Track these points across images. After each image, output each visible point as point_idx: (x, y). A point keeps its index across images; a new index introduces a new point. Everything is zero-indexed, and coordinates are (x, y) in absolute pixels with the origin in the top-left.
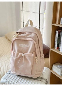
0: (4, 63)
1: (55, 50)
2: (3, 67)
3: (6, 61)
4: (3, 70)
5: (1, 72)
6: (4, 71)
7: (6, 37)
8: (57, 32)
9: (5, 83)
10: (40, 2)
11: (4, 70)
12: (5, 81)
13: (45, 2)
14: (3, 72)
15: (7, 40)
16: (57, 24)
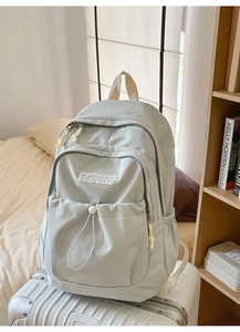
0: (23, 237)
1: (220, 193)
2: (18, 253)
3: (31, 233)
4: (19, 265)
5: (12, 274)
6: (21, 270)
7: (33, 139)
8: (230, 123)
9: (25, 315)
10: (164, 8)
11: (23, 264)
12: (25, 307)
13: (185, 8)
14: (17, 274)
15: (36, 150)
16: (230, 93)
